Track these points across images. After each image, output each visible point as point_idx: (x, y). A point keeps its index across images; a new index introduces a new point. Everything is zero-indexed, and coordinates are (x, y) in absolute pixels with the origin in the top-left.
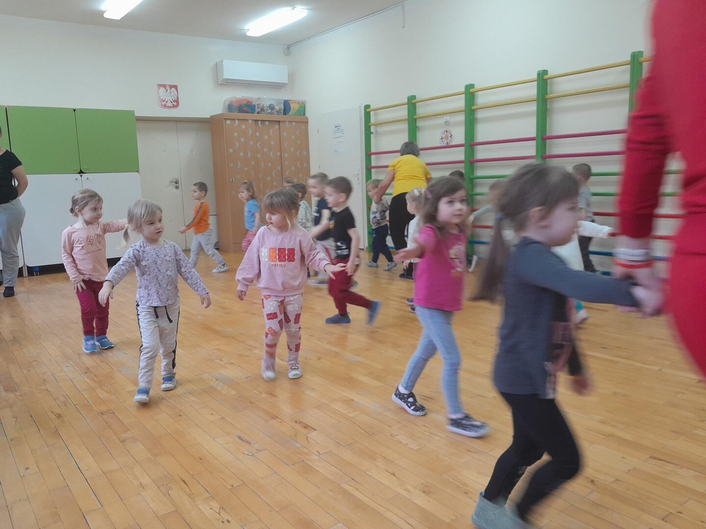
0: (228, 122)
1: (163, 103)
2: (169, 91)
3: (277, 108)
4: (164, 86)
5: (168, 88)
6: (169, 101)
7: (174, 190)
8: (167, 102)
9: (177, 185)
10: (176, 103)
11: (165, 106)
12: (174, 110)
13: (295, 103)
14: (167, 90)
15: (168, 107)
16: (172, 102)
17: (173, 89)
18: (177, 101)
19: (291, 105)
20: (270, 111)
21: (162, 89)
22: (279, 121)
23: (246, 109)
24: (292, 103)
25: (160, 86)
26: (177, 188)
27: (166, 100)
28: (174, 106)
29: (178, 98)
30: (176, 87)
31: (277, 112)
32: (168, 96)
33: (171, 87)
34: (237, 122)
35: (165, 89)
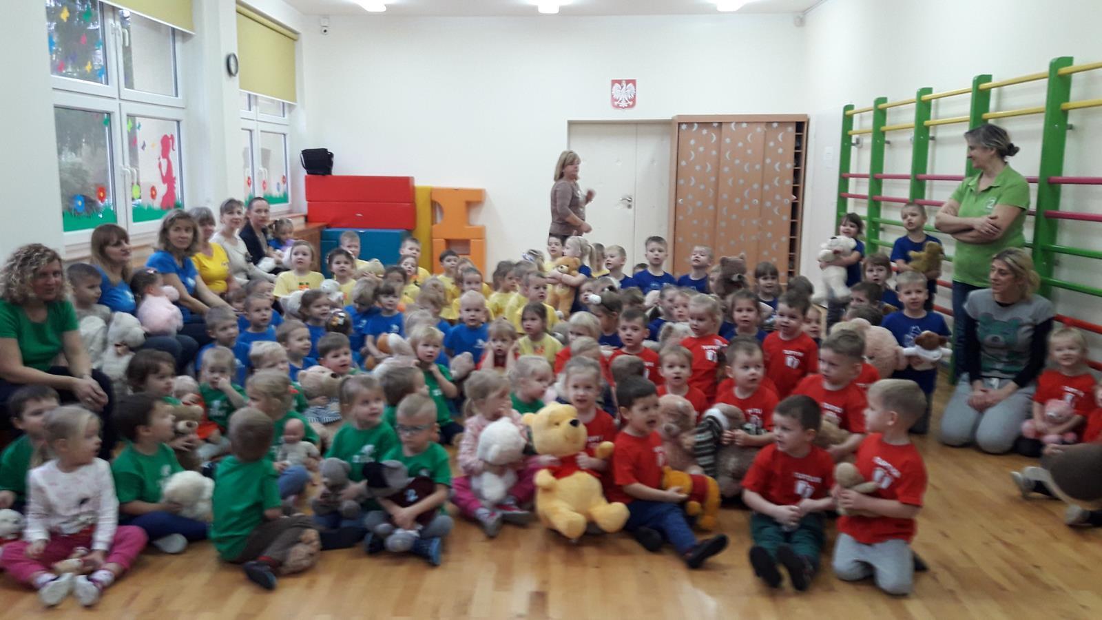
0: (684, 127)
1: (616, 103)
2: (624, 88)
4: (619, 82)
5: (624, 84)
6: (624, 101)
7: (626, 209)
8: (620, 102)
9: (630, 203)
10: (632, 102)
11: (618, 107)
12: (627, 111)
14: (622, 87)
15: (622, 107)
16: (627, 102)
17: (630, 85)
18: (633, 100)
21: (617, 85)
25: (614, 82)
26: (629, 207)
27: (620, 99)
28: (629, 106)
29: (635, 96)
30: (634, 82)
32: (622, 94)
33: (628, 82)
34: (696, 125)
35: (620, 84)
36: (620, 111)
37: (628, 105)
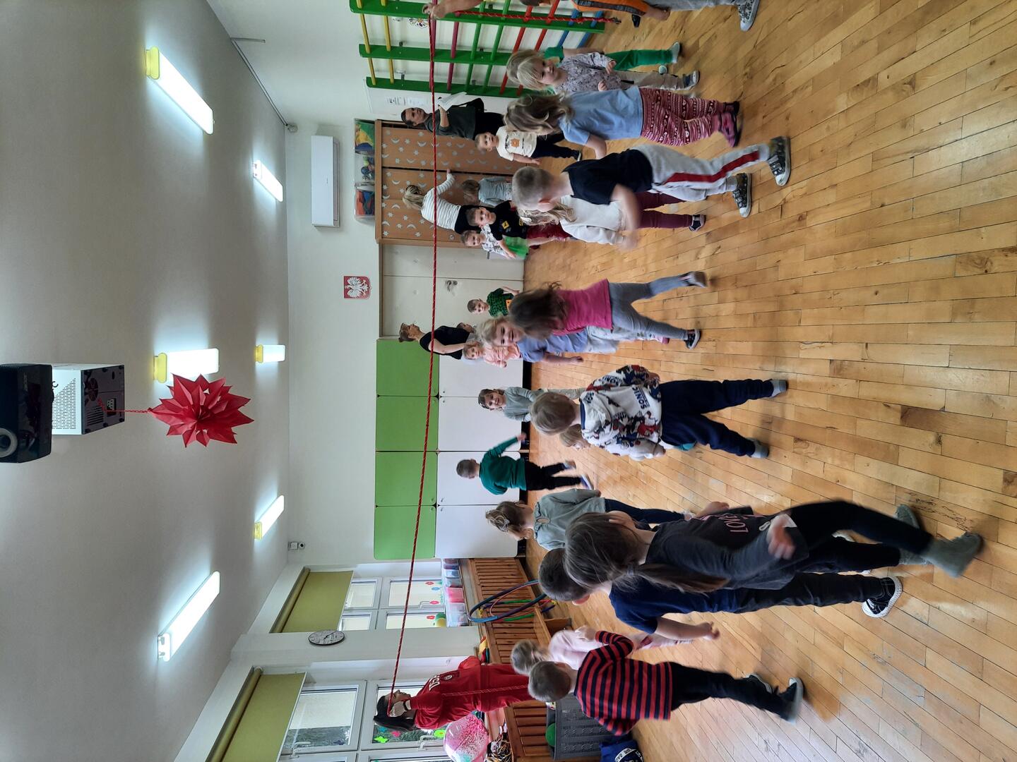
0: (386, 233)
1: (364, 294)
2: (351, 287)
3: (366, 164)
4: (346, 291)
6: (362, 287)
7: (457, 286)
8: (363, 290)
10: (364, 280)
11: (368, 292)
12: (372, 284)
13: (358, 136)
14: (351, 289)
15: (368, 289)
16: (363, 285)
17: (349, 281)
18: (362, 279)
19: (361, 142)
20: (370, 175)
21: (349, 293)
22: (383, 167)
23: (368, 204)
24: (359, 141)
25: (346, 296)
26: (455, 283)
27: (361, 290)
28: (368, 283)
29: (358, 277)
30: (346, 278)
31: (370, 164)
32: (357, 289)
33: (346, 283)
34: (384, 223)
35: (348, 290)
36: (372, 292)
37: (366, 283)
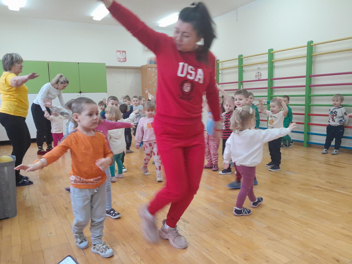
2: (122, 54)
4: (120, 51)
5: (121, 52)
8: (121, 59)
10: (125, 60)
11: (120, 61)
12: (124, 63)
14: (121, 53)
17: (124, 53)
18: (125, 59)
21: (119, 53)
25: (118, 51)
27: (120, 58)
29: (126, 57)
30: (125, 52)
33: (123, 52)
34: (153, 68)
35: (120, 53)
36: (120, 63)
37: (124, 60)
